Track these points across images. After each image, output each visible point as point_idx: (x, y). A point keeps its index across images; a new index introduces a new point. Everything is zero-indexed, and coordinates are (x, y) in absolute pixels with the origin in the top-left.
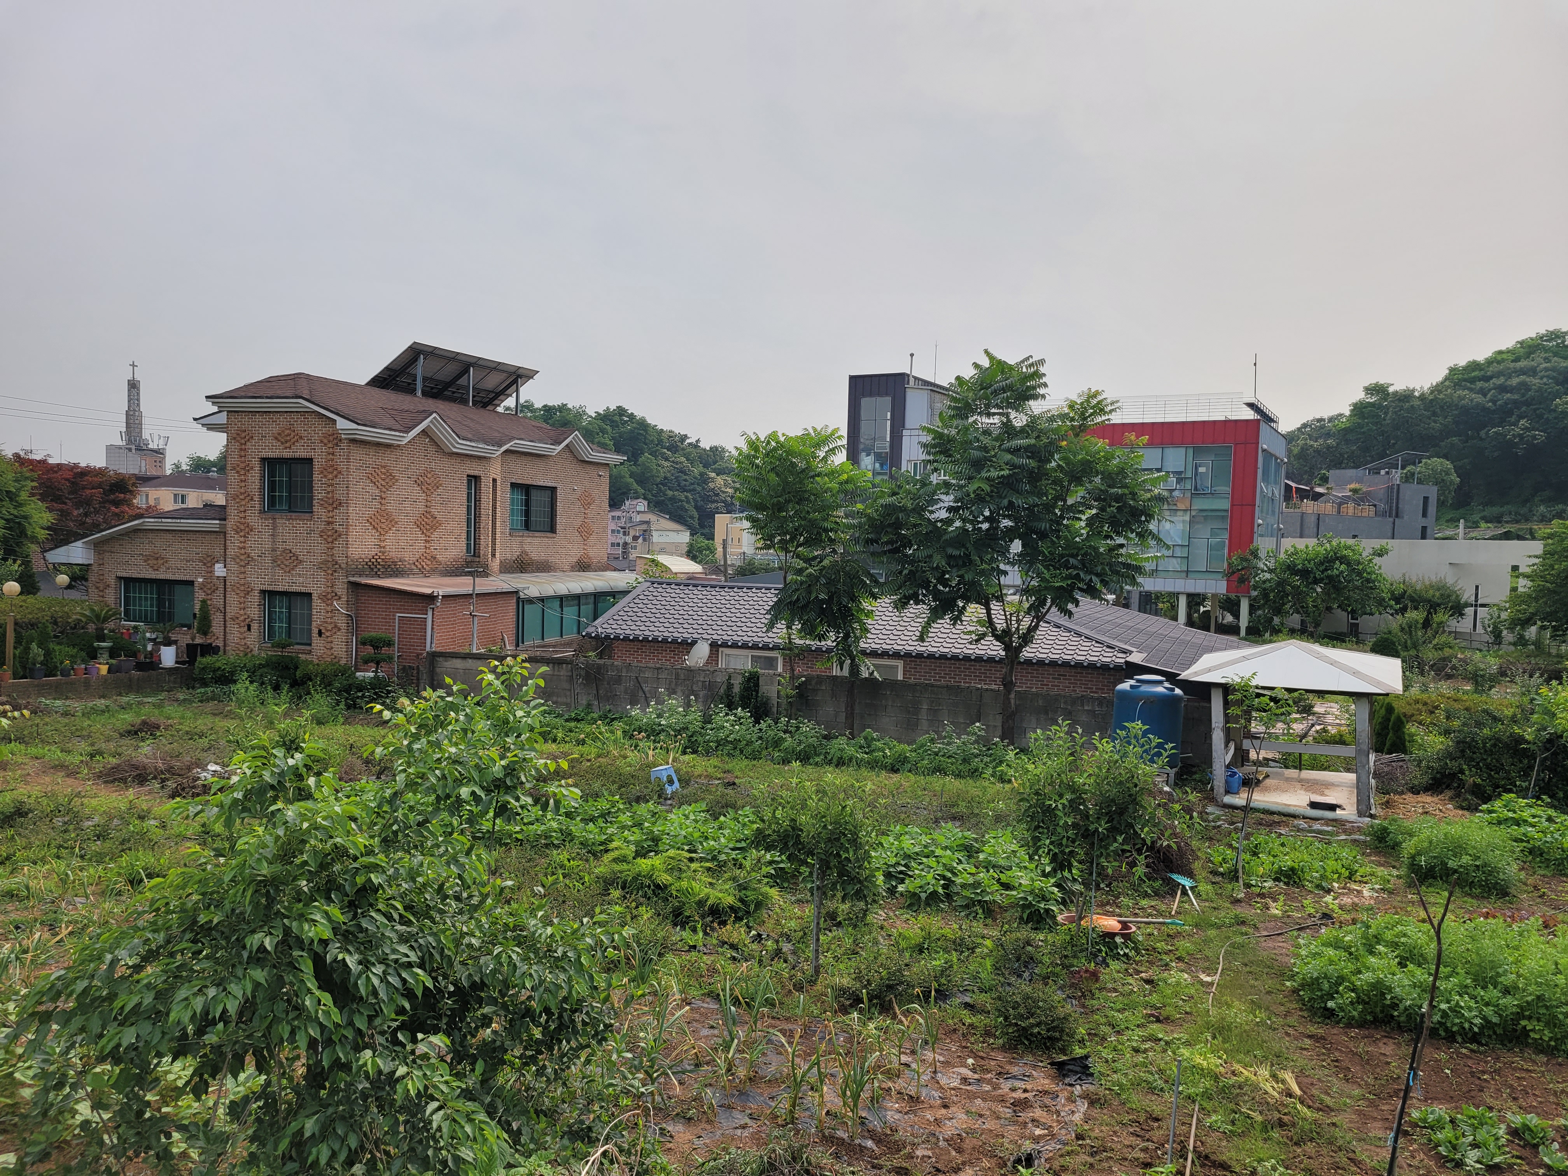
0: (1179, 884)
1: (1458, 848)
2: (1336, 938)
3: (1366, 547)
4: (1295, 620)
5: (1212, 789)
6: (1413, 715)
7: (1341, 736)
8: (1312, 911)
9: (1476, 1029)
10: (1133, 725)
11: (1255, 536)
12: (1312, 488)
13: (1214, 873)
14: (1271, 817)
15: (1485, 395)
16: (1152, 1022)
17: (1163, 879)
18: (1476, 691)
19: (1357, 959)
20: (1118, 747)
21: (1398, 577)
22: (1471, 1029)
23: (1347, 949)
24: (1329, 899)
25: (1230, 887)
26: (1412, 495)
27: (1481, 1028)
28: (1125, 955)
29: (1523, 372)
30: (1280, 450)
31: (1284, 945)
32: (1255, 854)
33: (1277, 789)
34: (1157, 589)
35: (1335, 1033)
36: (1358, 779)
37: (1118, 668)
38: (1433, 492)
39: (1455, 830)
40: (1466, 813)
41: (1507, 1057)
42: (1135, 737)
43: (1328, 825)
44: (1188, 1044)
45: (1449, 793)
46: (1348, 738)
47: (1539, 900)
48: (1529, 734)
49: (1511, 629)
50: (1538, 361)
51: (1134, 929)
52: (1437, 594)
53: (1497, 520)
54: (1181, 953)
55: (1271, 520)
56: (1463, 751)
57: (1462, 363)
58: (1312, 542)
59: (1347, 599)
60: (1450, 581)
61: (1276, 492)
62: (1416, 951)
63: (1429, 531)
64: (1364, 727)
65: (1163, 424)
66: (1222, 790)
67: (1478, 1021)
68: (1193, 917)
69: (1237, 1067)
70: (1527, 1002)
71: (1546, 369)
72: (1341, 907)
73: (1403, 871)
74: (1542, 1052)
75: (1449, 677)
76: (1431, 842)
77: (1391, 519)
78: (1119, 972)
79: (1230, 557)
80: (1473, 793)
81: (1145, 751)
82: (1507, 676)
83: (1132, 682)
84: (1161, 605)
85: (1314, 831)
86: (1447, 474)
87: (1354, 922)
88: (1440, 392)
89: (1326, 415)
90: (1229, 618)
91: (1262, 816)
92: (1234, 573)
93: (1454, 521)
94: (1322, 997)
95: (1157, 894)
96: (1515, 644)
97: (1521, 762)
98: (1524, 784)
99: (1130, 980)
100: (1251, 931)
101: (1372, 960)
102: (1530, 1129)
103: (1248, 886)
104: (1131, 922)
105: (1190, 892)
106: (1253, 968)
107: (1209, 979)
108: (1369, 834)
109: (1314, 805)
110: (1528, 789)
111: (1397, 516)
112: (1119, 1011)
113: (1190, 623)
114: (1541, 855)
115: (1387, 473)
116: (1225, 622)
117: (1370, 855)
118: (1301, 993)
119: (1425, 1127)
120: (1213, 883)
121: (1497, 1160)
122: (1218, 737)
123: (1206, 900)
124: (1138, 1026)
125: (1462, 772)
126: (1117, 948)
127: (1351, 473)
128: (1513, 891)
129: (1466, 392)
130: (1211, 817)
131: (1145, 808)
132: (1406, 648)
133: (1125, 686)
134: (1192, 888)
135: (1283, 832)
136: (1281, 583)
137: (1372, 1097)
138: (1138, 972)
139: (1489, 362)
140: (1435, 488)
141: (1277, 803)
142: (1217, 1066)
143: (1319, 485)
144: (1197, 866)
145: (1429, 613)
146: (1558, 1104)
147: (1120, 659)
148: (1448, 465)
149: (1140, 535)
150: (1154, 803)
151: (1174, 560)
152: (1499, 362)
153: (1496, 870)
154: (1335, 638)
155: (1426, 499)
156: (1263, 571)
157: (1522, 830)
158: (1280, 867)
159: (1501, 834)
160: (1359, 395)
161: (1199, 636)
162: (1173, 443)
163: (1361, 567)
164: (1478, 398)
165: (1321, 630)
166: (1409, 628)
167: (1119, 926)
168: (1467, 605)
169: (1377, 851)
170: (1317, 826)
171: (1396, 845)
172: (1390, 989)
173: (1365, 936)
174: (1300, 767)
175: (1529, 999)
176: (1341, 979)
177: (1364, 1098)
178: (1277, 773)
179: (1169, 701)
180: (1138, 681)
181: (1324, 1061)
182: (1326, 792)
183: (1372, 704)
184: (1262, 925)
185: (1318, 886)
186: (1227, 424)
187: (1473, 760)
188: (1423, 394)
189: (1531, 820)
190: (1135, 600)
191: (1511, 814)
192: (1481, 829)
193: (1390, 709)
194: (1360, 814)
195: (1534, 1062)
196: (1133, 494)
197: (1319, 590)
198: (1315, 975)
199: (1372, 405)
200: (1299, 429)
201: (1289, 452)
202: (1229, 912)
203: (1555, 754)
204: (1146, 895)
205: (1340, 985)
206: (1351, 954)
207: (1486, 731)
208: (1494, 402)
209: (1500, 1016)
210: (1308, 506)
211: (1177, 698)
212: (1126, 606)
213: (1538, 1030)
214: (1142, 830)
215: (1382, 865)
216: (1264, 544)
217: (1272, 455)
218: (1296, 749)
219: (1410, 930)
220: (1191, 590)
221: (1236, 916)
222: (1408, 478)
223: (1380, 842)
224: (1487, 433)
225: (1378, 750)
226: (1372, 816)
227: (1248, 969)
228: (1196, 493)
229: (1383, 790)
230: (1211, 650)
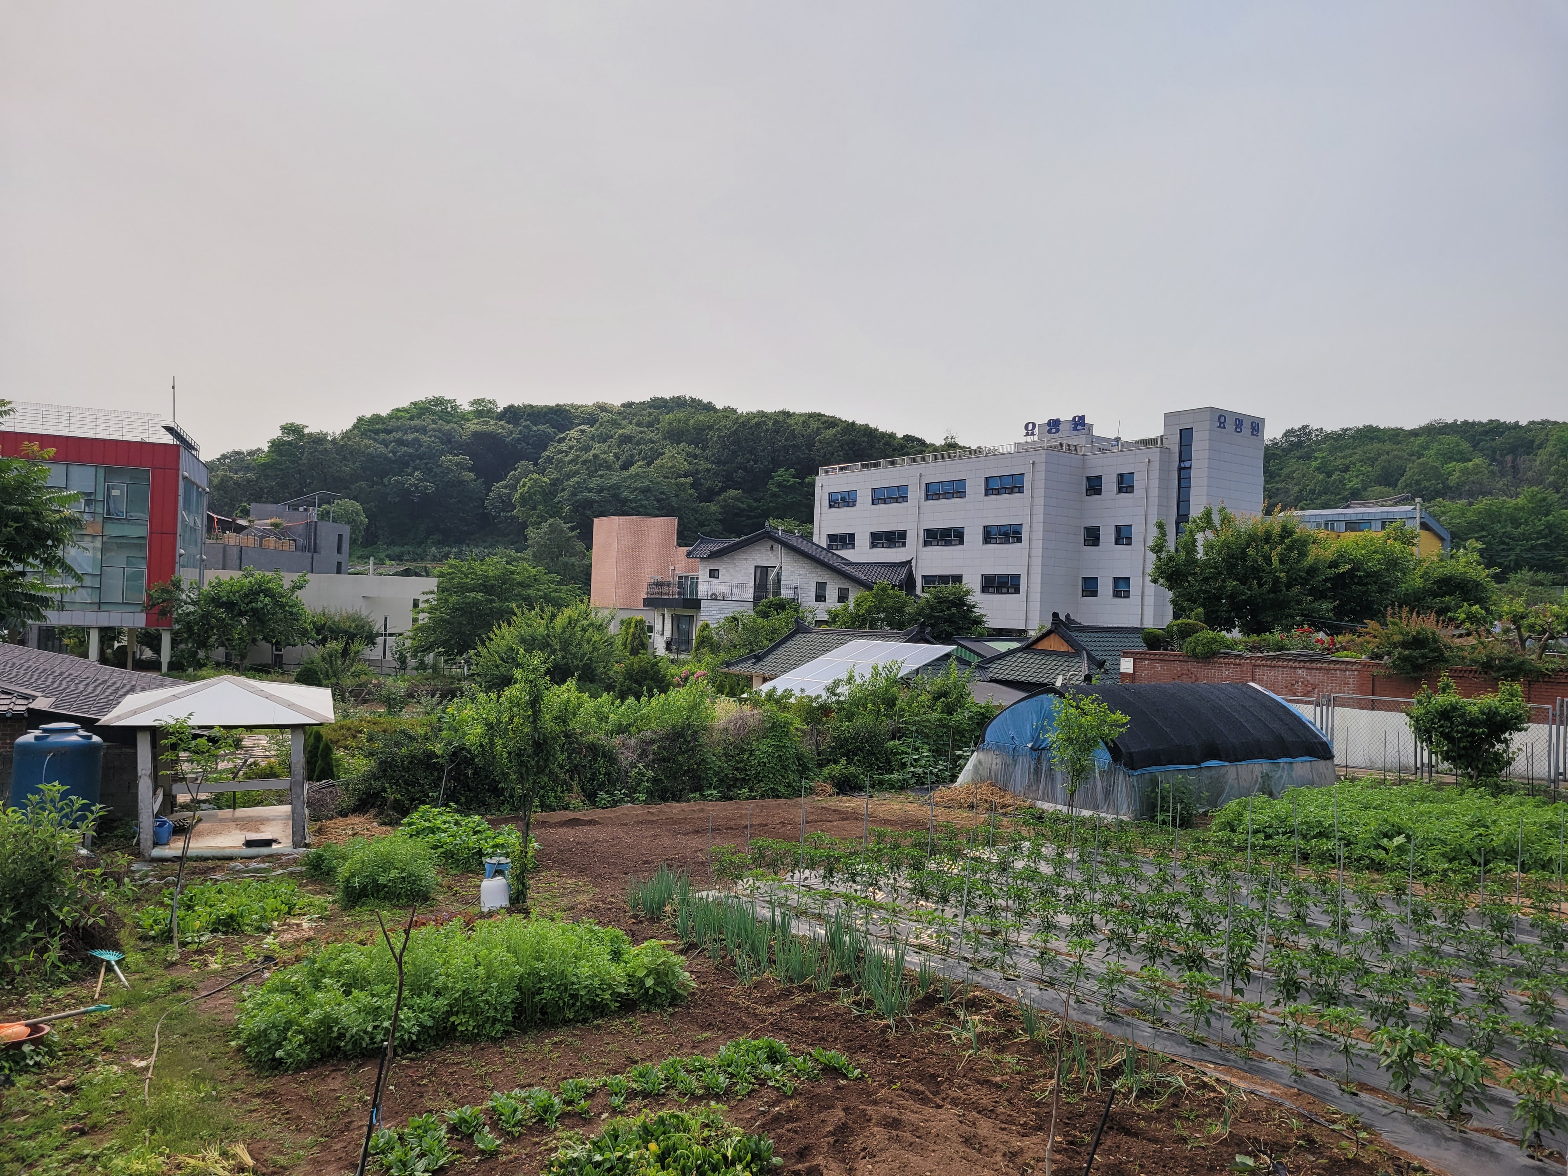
0: (103, 960)
1: (386, 864)
2: (282, 981)
3: (287, 579)
4: (219, 653)
5: (138, 844)
6: (338, 741)
7: (272, 768)
8: (253, 956)
9: (414, 1038)
10: (49, 786)
11: (177, 566)
12: (234, 520)
13: (144, 938)
14: (205, 864)
15: (387, 446)
16: (75, 1138)
17: (83, 960)
18: (389, 713)
19: (304, 998)
20: (30, 816)
21: (319, 610)
22: (410, 1038)
23: (293, 990)
24: (269, 939)
25: (163, 950)
26: (328, 532)
27: (418, 1034)
28: (37, 1064)
29: (416, 429)
30: (201, 478)
31: (226, 1000)
32: (189, 908)
33: (211, 832)
34: (62, 623)
35: (284, 1083)
36: (293, 811)
37: (17, 718)
38: (346, 530)
39: (383, 847)
40: (389, 828)
41: (440, 1055)
42: (52, 801)
43: (264, 862)
44: (122, 1149)
45: (373, 812)
46: (278, 769)
47: (453, 898)
48: (438, 749)
49: (414, 656)
50: (427, 421)
51: (47, 1029)
52: (353, 625)
53: (399, 558)
54: (109, 1042)
55: (194, 550)
56: (385, 771)
57: (368, 415)
58: (237, 574)
59: (273, 630)
60: (364, 613)
61: (199, 522)
62: (358, 976)
63: (343, 567)
64: (299, 759)
65: (67, 437)
66: (150, 843)
67: (415, 1029)
68: (121, 996)
69: (181, 1158)
70: (455, 999)
71: (434, 430)
72: (282, 946)
73: (339, 895)
74: (467, 1042)
75: (365, 701)
76: (363, 862)
77: (310, 554)
78: (28, 1088)
79: (149, 588)
80: (394, 808)
81: (66, 816)
82: (414, 697)
83: (37, 733)
84: (66, 641)
85: (250, 871)
86: (357, 515)
87: (298, 959)
88: (349, 439)
89: (244, 449)
90: (148, 653)
91: (195, 864)
92: (154, 605)
93: (364, 558)
94: (270, 1048)
95: (75, 978)
96: (417, 669)
97: (432, 774)
98: (435, 795)
99: (44, 1093)
100: (189, 994)
101: (320, 995)
102: (466, 1121)
103: (183, 944)
104: (42, 1022)
105: (116, 968)
106: (195, 1037)
107: (143, 1064)
108: (306, 864)
109: (249, 844)
110: (438, 798)
111: (315, 551)
112: (30, 1138)
113: (103, 660)
114: (452, 857)
115: (306, 510)
116: (143, 657)
117: (306, 885)
118: (248, 1050)
119: (377, 1153)
120: (143, 950)
121: (441, 1163)
122: (145, 785)
123: (137, 972)
124: (57, 1149)
125: (384, 790)
126: (24, 1058)
127: (271, 507)
128: (432, 895)
129: (371, 442)
130: (137, 876)
131: (65, 884)
132: (327, 677)
133: (29, 737)
134: (118, 962)
135: (218, 877)
136: (206, 616)
137: (324, 1140)
138: (53, 1081)
139: (390, 417)
140: (348, 527)
141: (211, 848)
142: (159, 1166)
143: (241, 518)
144: (123, 935)
145: (347, 643)
146: (483, 1088)
147: (20, 707)
148: (358, 506)
149: (46, 562)
150: (74, 875)
151: (83, 591)
152: (398, 418)
153: (419, 878)
154: (261, 670)
155: (340, 536)
156: (186, 603)
157: (437, 837)
158: (218, 917)
159: (421, 844)
160: (277, 434)
161: (116, 674)
162: (80, 461)
163: (284, 600)
164: (382, 449)
165: (247, 663)
166: (329, 658)
167: (28, 1030)
168: (379, 634)
169: (313, 880)
170: (253, 865)
171: (331, 871)
172: (337, 1021)
173: (311, 973)
174: (233, 805)
175: (457, 995)
176: (289, 1024)
177: (316, 1143)
178: (210, 816)
179: (85, 751)
180: (45, 731)
181: (274, 1117)
182: (262, 828)
183: (305, 733)
184: (201, 985)
185: (259, 929)
186: (142, 445)
187: (393, 778)
188: (334, 439)
189: (443, 826)
190: (33, 636)
191: (427, 824)
192: (404, 842)
193: (318, 737)
194: (296, 845)
195: (462, 1053)
196: (38, 515)
197: (244, 622)
198: (263, 1027)
199: (289, 443)
200: (219, 459)
201: (210, 482)
202: (163, 980)
203: (459, 764)
204: (61, 983)
205: (288, 1030)
206: (297, 994)
207: (404, 750)
208: (394, 453)
209: (434, 1018)
210: (231, 538)
211: (96, 746)
212: (22, 642)
213: (463, 1022)
214: (60, 909)
215: (319, 893)
216: (186, 575)
217: (193, 483)
218: (228, 788)
219: (351, 956)
220: (105, 623)
221: (172, 982)
222: (324, 516)
223: (316, 870)
224: (389, 481)
225: (310, 778)
226: (307, 846)
227: (188, 1039)
228: (109, 517)
229: (316, 818)
230: (134, 690)
